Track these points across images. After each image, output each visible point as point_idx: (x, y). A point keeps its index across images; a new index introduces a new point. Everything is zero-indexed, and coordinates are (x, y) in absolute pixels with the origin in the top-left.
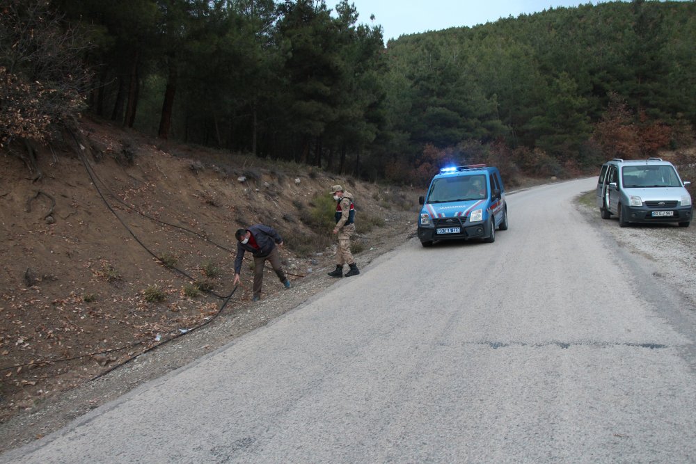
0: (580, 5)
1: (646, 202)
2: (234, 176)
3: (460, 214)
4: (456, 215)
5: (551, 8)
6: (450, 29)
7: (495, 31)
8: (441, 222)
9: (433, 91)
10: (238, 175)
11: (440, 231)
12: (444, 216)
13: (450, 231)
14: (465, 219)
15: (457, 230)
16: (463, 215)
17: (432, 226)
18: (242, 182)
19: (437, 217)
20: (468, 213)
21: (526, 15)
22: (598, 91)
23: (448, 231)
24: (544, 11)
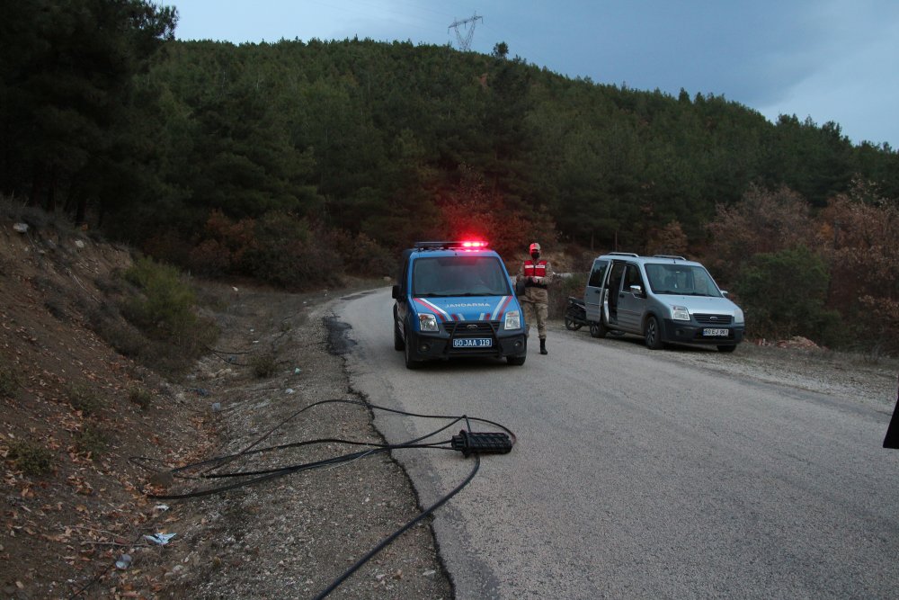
0: (395, 42)
1: (695, 315)
2: (8, 219)
3: (488, 315)
4: (481, 318)
5: (356, 39)
6: (205, 42)
7: (278, 57)
8: (456, 327)
9: (227, 128)
10: (14, 220)
11: (458, 343)
12: (461, 318)
13: (475, 343)
14: (498, 324)
15: (486, 343)
16: (493, 318)
17: (444, 333)
18: (21, 234)
19: (450, 319)
20: (501, 315)
21: (320, 42)
22: (446, 163)
23: (471, 343)
24: (346, 41)
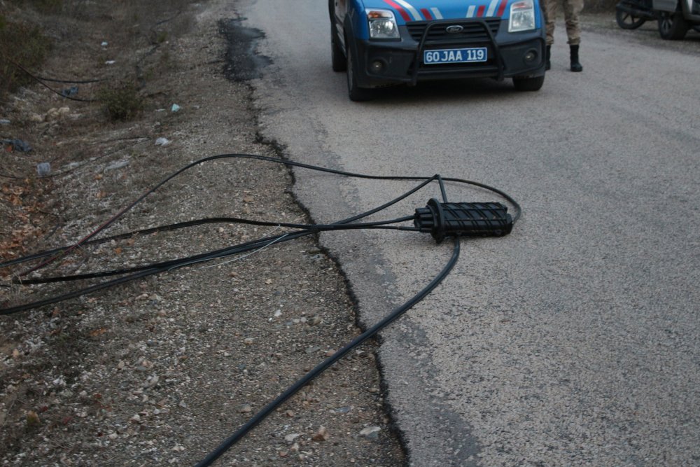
3: (481, 9)
4: (470, 14)
11: (431, 57)
12: (438, 16)
13: (459, 56)
14: (498, 22)
15: (478, 55)
16: (490, 14)
17: (411, 43)
19: (418, 17)
20: (502, 7)
23: (453, 56)
